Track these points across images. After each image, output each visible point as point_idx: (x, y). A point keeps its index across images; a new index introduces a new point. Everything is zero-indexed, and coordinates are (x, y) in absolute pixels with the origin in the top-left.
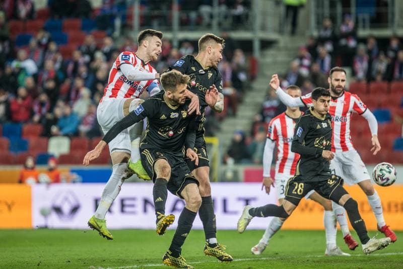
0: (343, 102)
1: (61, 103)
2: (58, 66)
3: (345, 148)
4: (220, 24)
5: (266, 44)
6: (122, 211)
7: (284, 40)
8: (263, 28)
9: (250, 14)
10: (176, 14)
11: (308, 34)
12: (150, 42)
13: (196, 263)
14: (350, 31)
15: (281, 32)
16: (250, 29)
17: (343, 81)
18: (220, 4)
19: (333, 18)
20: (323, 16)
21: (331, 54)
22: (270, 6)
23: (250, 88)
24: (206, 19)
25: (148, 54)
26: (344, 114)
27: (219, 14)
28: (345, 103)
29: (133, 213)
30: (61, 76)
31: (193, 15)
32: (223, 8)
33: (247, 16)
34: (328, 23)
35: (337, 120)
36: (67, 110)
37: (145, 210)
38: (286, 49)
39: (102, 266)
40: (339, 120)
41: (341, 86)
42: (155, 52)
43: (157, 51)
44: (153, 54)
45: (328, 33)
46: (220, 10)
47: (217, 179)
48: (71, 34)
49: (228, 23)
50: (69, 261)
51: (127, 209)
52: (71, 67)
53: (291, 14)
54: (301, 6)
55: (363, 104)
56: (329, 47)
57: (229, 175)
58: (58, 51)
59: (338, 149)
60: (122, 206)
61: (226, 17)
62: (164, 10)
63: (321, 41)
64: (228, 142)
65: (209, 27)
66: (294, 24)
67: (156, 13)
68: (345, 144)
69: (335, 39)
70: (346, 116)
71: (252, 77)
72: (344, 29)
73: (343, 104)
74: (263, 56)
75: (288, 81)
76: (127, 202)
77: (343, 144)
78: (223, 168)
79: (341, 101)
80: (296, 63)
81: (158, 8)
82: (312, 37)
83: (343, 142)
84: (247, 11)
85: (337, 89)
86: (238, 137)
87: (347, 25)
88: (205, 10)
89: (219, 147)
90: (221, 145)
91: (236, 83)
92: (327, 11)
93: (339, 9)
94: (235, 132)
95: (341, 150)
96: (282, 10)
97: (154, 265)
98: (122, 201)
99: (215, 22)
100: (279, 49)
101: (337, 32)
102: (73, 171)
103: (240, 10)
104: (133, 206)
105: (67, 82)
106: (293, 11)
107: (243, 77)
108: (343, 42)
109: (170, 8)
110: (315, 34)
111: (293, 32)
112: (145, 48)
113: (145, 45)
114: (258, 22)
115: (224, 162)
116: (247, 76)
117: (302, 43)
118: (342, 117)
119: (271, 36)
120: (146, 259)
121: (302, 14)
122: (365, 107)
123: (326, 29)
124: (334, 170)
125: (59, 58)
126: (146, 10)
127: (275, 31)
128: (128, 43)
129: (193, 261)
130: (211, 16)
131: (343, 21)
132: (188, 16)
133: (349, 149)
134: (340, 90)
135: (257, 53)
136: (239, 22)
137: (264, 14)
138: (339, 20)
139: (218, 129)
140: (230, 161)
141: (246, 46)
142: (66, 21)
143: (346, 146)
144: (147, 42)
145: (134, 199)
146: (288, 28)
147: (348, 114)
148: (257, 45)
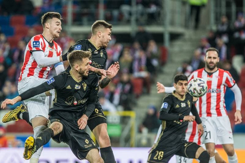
0: (218, 77)
1: (8, 83)
2: (6, 53)
3: (219, 114)
4: (137, 20)
5: (174, 37)
7: (189, 33)
8: (172, 23)
9: (162, 12)
10: (102, 11)
11: (208, 28)
12: (51, 24)
14: (242, 26)
15: (186, 26)
16: (162, 24)
17: (214, 58)
18: (137, 3)
19: (229, 16)
20: (221, 15)
21: (227, 44)
22: (177, 5)
23: (161, 72)
24: (126, 16)
25: (51, 33)
26: (219, 86)
27: (137, 12)
28: (219, 78)
30: (9, 61)
31: (116, 13)
32: (140, 8)
33: (159, 14)
34: (224, 19)
35: (213, 92)
36: (13, 89)
38: (191, 40)
40: (215, 91)
41: (213, 62)
42: (56, 31)
43: (58, 30)
44: (55, 32)
45: (225, 28)
46: (137, 9)
47: (134, 145)
48: (17, 28)
49: (143, 19)
53: (195, 12)
54: (203, 5)
55: (233, 80)
56: (225, 39)
57: (144, 141)
58: (6, 41)
59: (214, 114)
61: (142, 14)
62: (92, 9)
63: (219, 34)
64: (143, 115)
65: (128, 22)
66: (197, 20)
67: (85, 11)
68: (220, 110)
69: (230, 33)
70: (220, 88)
71: (163, 63)
72: (237, 24)
73: (217, 79)
74: (171, 45)
75: (192, 66)
77: (218, 110)
78: (139, 136)
79: (216, 76)
80: (198, 52)
81: (87, 7)
82: (211, 31)
83: (218, 109)
84: (159, 9)
85: (210, 65)
86: (151, 111)
87: (240, 21)
88: (125, 8)
89: (136, 119)
90: (138, 117)
91: (150, 67)
92: (224, 10)
93: (234, 8)
94: (149, 107)
95: (216, 115)
96: (187, 9)
98: (57, 162)
99: (133, 19)
100: (185, 41)
101: (232, 27)
102: (18, 138)
103: (153, 9)
105: (14, 67)
106: (196, 9)
107: (155, 62)
108: (237, 35)
109: (97, 7)
110: (214, 28)
111: (196, 27)
112: (48, 30)
113: (47, 26)
114: (168, 18)
115: (140, 131)
116: (159, 62)
117: (204, 35)
118: (217, 89)
119: (179, 29)
121: (203, 12)
122: (234, 82)
123: (223, 24)
124: (210, 132)
125: (8, 47)
126: (78, 9)
127: (181, 26)
128: (63, 35)
130: (130, 14)
131: (237, 18)
132: (112, 14)
133: (223, 115)
134: (212, 66)
135: (167, 43)
136: (153, 18)
137: (173, 12)
138: (233, 17)
139: (135, 104)
140: (145, 131)
141: (159, 38)
142: (14, 18)
143: (220, 112)
144: (49, 24)
145: (66, 160)
146: (192, 23)
147: (222, 87)
148: (167, 37)
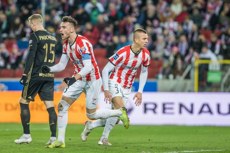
6: (164, 112)
13: (219, 150)
29: (172, 113)
37: (180, 112)
39: (150, 151)
50: (127, 148)
51: (167, 111)
52: (127, 8)
60: (164, 109)
76: (167, 106)
97: (188, 152)
98: (164, 105)
104: (171, 109)
120: (182, 147)
129: (217, 149)
145: (172, 103)
